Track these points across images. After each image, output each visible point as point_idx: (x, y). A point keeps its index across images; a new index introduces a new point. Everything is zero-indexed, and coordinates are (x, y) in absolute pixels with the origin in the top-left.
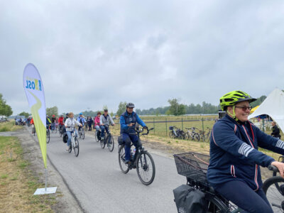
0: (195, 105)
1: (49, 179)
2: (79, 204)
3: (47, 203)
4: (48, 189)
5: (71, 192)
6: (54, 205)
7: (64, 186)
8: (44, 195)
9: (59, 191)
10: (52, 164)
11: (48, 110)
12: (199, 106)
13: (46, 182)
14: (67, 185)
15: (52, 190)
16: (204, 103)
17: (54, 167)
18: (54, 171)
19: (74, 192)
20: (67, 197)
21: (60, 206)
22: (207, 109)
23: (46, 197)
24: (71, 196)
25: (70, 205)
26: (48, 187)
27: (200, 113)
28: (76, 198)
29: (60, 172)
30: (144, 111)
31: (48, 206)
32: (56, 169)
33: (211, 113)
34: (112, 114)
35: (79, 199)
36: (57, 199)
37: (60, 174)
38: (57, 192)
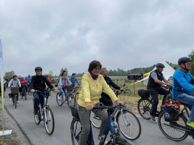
0: (113, 71)
1: (6, 124)
2: (29, 140)
3: (4, 141)
4: (5, 131)
5: (23, 133)
6: (10, 143)
7: (18, 129)
8: (2, 136)
9: (13, 132)
10: (9, 113)
11: (7, 74)
12: (115, 71)
13: (3, 126)
14: (20, 128)
15: (8, 132)
16: (118, 69)
17: (11, 115)
18: (10, 118)
19: (26, 132)
20: (20, 136)
21: (14, 143)
22: (121, 73)
23: (3, 138)
24: (23, 135)
25: (22, 142)
26: (5, 130)
27: (116, 75)
28: (26, 137)
29: (16, 118)
30: (79, 74)
31: (5, 144)
32: (12, 117)
33: (123, 76)
34: (56, 77)
35: (29, 137)
36: (12, 138)
37: (15, 120)
38: (12, 133)
